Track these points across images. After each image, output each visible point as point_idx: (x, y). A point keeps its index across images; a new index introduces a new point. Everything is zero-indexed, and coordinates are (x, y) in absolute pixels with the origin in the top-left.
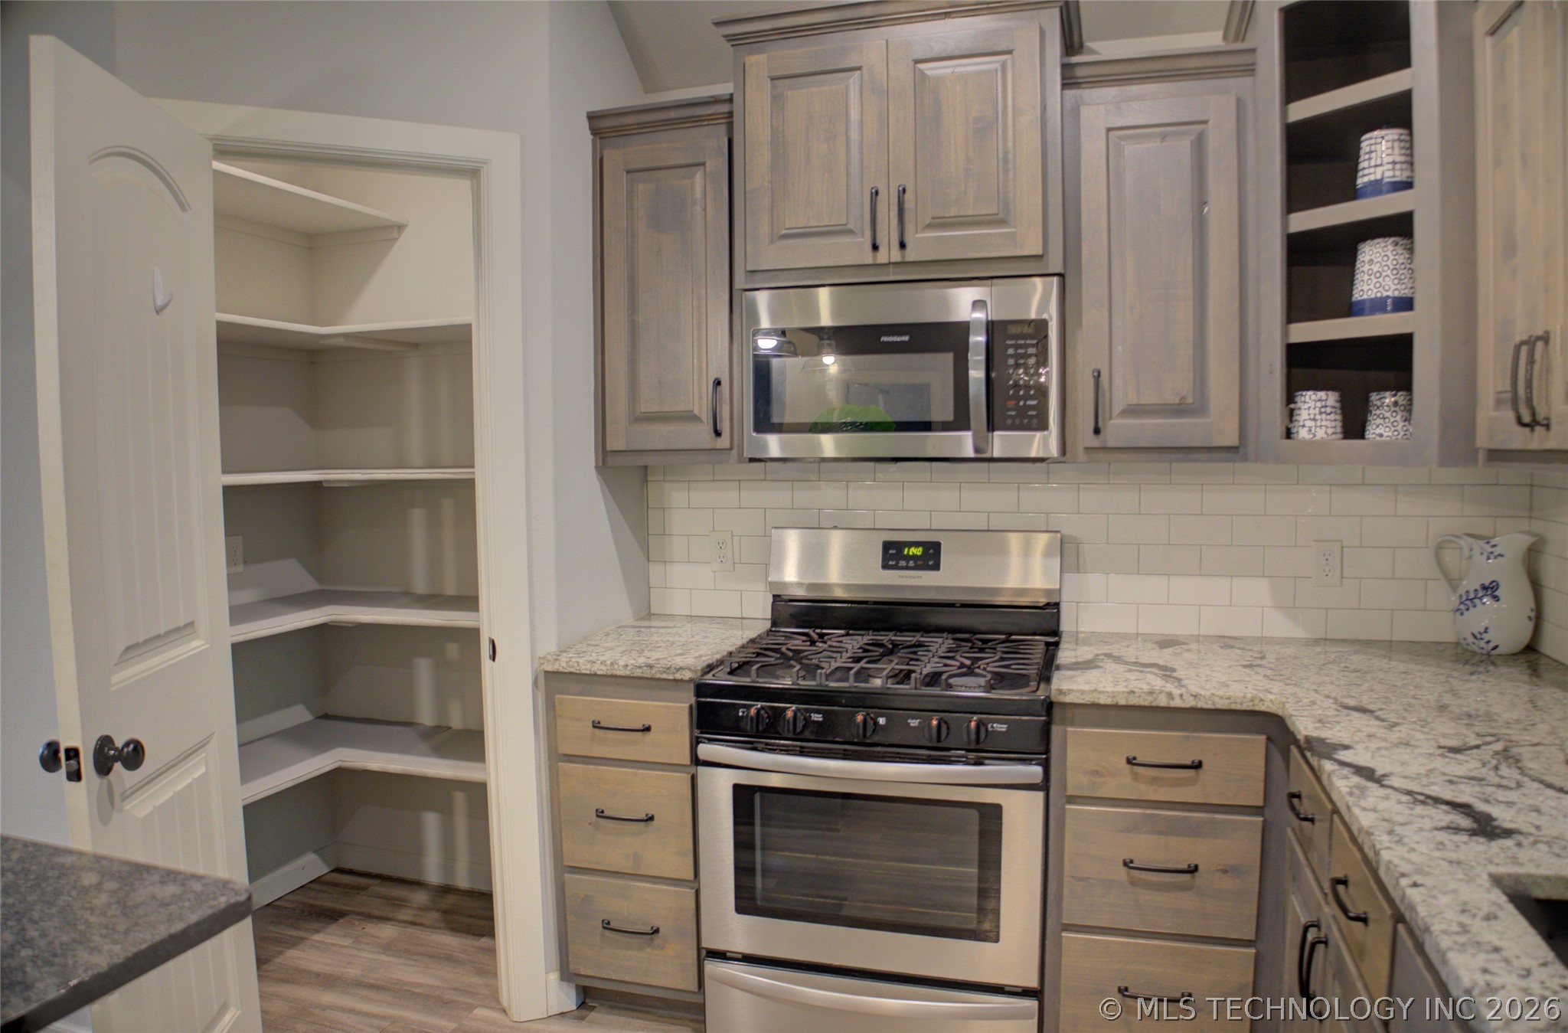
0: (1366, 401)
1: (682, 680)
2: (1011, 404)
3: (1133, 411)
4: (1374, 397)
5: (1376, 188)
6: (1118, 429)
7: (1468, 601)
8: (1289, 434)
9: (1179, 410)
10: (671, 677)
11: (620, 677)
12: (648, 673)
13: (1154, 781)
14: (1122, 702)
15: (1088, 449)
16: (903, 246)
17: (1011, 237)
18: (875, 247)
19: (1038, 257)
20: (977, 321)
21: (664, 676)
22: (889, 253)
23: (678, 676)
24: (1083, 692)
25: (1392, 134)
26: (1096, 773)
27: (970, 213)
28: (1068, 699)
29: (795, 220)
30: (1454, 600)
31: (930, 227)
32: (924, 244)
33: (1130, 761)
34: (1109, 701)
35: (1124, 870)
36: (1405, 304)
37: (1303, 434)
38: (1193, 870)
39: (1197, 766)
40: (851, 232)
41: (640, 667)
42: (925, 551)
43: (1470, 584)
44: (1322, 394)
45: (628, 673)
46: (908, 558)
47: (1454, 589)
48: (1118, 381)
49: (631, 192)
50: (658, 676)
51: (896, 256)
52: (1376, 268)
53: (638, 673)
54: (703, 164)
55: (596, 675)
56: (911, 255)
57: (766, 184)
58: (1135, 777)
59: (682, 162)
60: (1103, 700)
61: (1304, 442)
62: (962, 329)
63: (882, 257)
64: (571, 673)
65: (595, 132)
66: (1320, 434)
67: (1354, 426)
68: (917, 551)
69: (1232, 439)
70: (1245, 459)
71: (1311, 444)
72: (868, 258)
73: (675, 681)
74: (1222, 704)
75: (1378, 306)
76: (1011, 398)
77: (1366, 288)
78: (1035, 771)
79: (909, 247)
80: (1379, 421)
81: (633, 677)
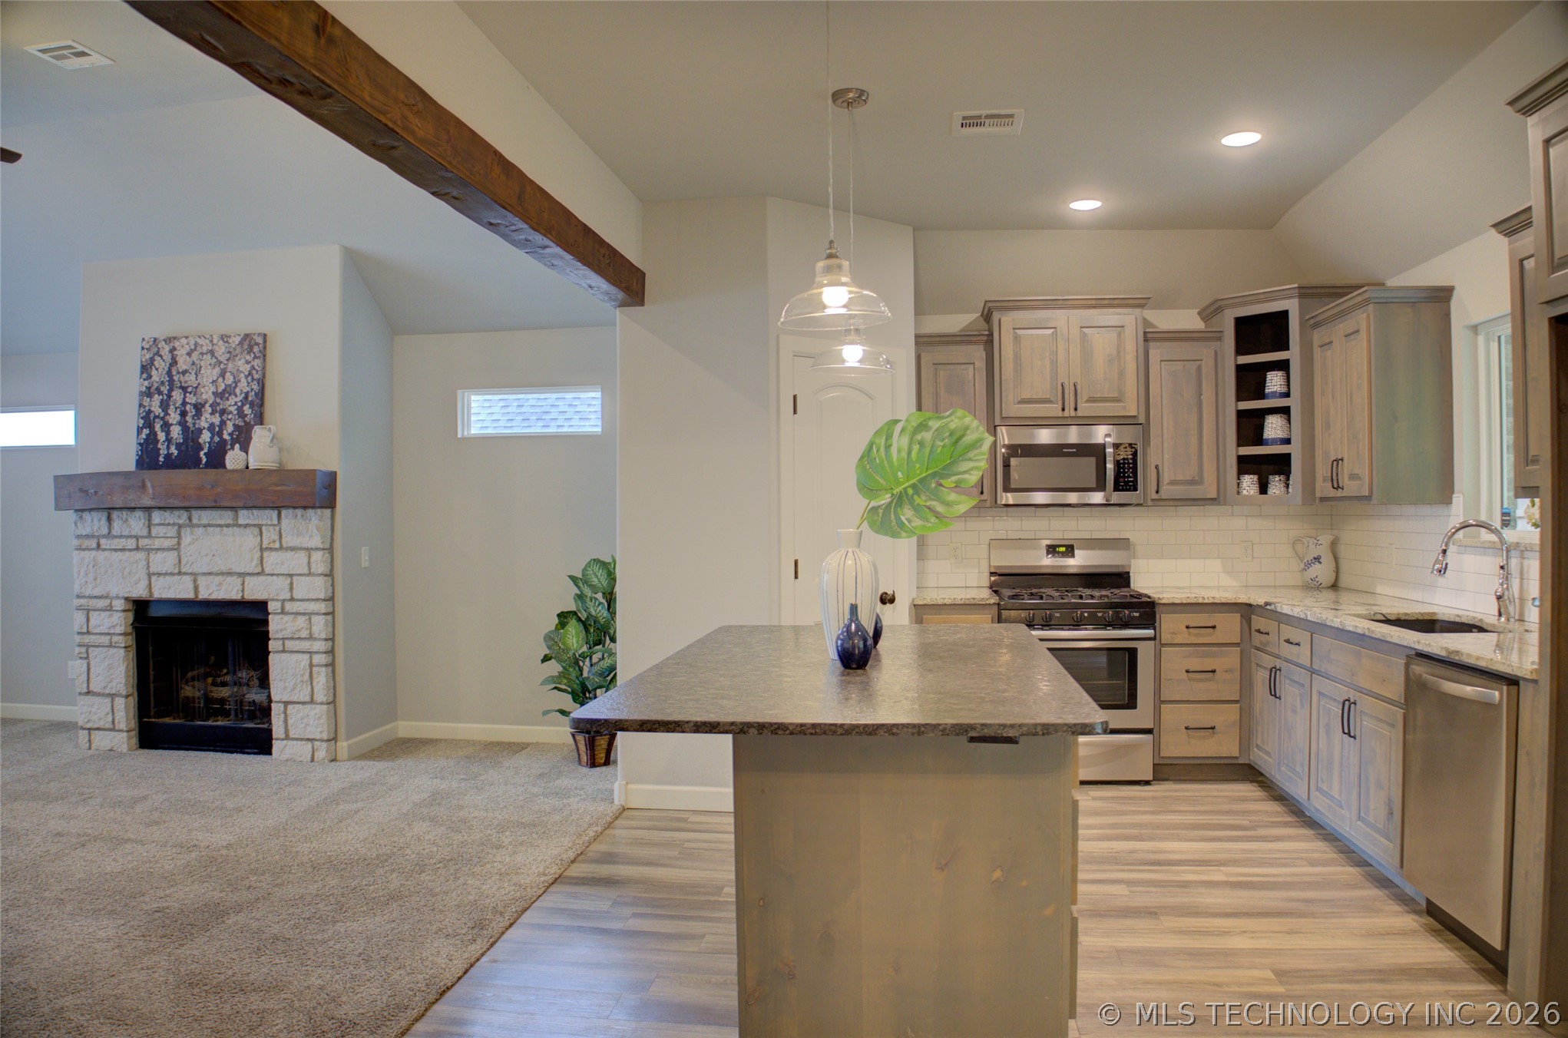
0: (1268, 478)
1: (989, 604)
2: (1122, 480)
3: (1173, 483)
4: (1271, 477)
5: (1274, 395)
6: (1166, 491)
7: (1308, 565)
8: (1238, 493)
9: (1192, 482)
10: (984, 603)
11: (959, 605)
12: (972, 602)
13: (1196, 635)
14: (1185, 602)
15: (1153, 500)
16: (1076, 409)
17: (1124, 407)
18: (1063, 410)
19: (1134, 417)
20: (1109, 442)
21: (981, 603)
22: (1069, 412)
23: (987, 602)
24: (1168, 598)
25: (1280, 373)
26: (1174, 633)
27: (1106, 396)
28: (1163, 602)
29: (1026, 395)
30: (1302, 566)
31: (1087, 401)
32: (1085, 409)
33: (1187, 627)
34: (1179, 602)
35: (1186, 674)
36: (1287, 441)
37: (1245, 492)
38: (1214, 671)
39: (1214, 627)
40: (1051, 402)
41: (968, 599)
42: (1067, 549)
43: (1310, 557)
44: (1252, 476)
45: (962, 602)
46: (1059, 552)
47: (1302, 561)
48: (1166, 470)
49: (936, 375)
50: (978, 603)
51: (1073, 413)
52: (1274, 426)
53: (967, 602)
54: (973, 364)
55: (945, 605)
56: (1080, 413)
57: (1012, 377)
58: (1190, 634)
59: (964, 362)
60: (1177, 601)
61: (1245, 495)
62: (1103, 446)
63: (1066, 414)
64: (933, 605)
65: (917, 343)
66: (1252, 492)
67: (1263, 489)
68: (1063, 549)
69: (1214, 495)
70: (1219, 504)
71: (1249, 497)
72: (1060, 414)
73: (986, 604)
74: (1224, 601)
75: (1274, 442)
76: (1122, 477)
77: (1270, 433)
78: (1149, 632)
79: (1078, 409)
80: (1274, 487)
81: (965, 605)
